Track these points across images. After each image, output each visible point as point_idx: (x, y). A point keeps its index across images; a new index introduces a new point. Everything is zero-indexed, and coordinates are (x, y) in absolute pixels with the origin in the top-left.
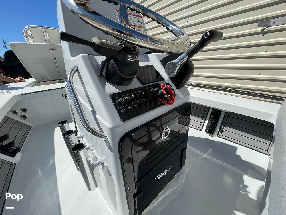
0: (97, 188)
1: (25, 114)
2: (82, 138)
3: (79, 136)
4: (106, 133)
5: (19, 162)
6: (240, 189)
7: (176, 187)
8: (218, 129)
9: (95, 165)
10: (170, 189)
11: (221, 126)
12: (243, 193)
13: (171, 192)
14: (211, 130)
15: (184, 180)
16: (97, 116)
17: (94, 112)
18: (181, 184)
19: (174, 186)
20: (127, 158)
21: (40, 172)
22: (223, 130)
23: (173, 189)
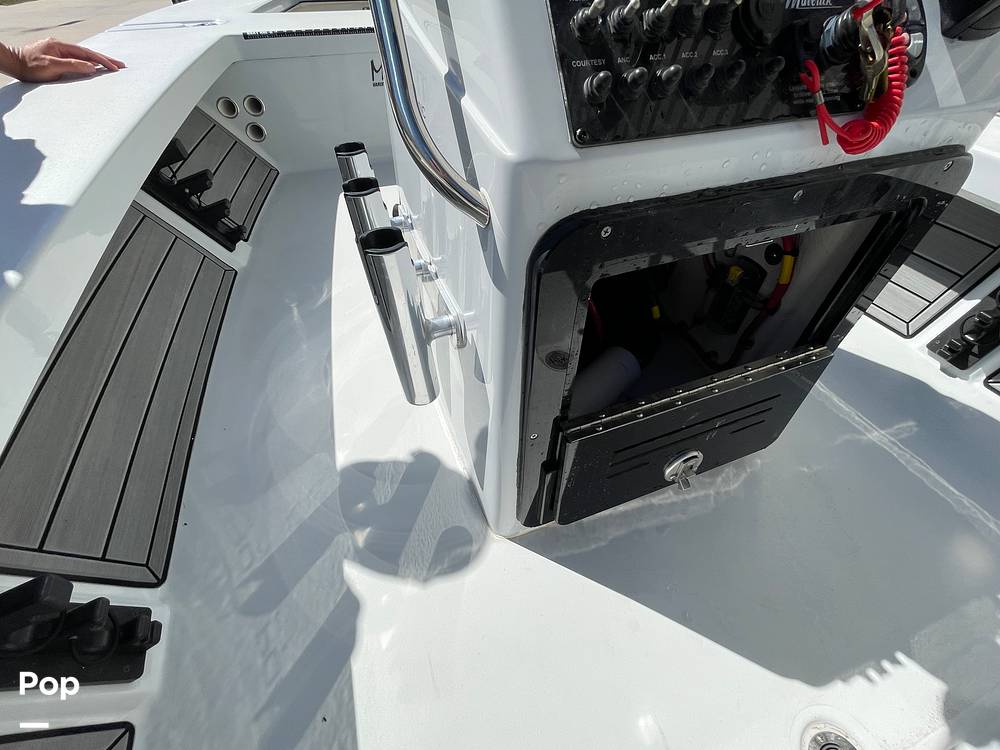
0: (435, 401)
1: (260, 121)
2: (412, 227)
3: (403, 218)
4: (490, 193)
5: (245, 269)
9: (436, 328)
13: (669, 501)
14: (969, 345)
16: (466, 103)
17: (455, 83)
18: (718, 493)
20: (550, 351)
21: (295, 312)
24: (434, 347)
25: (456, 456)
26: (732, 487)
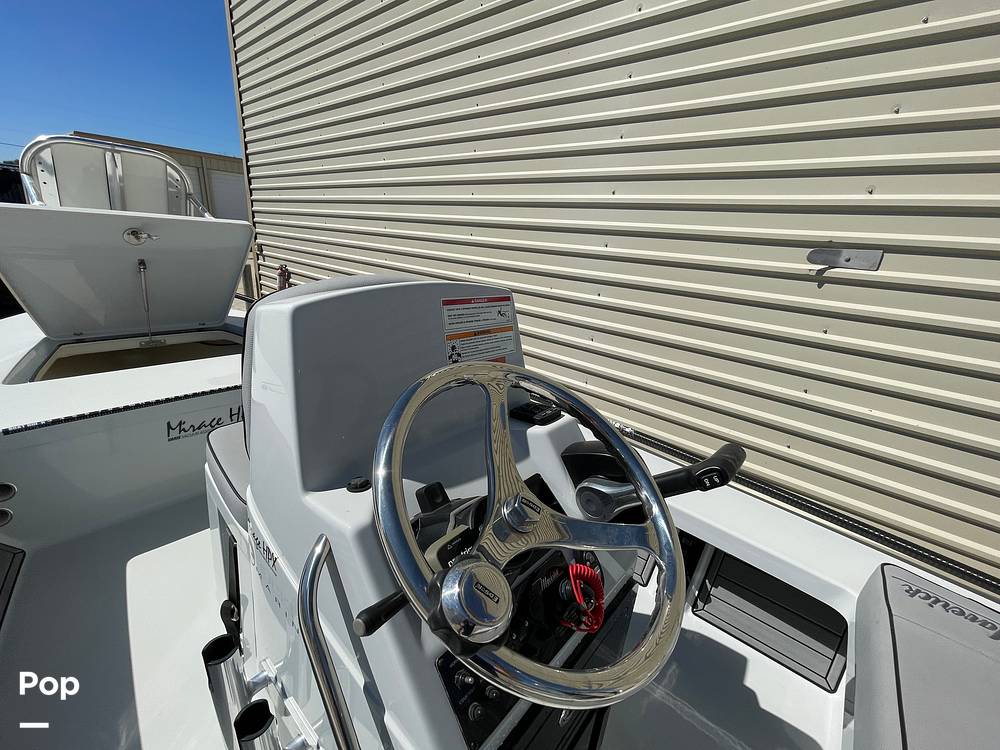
11: (704, 582)
17: (374, 697)
22: (709, 594)
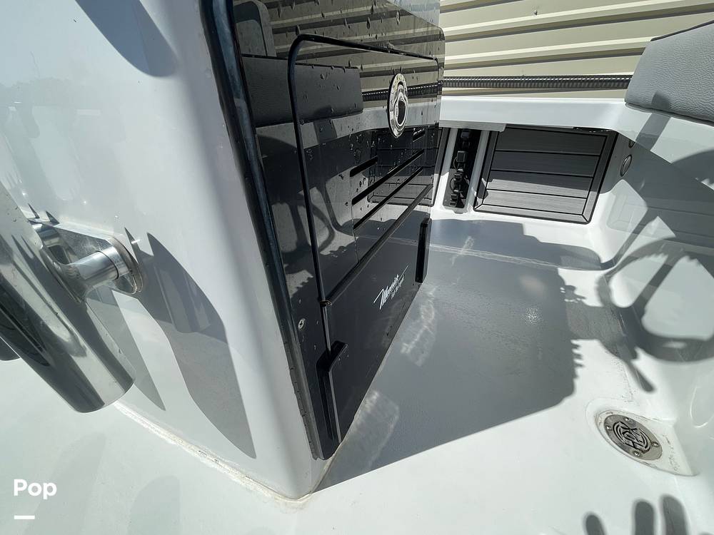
6: (563, 296)
7: (418, 336)
8: (473, 192)
10: (405, 344)
11: (480, 181)
12: (571, 301)
14: (458, 194)
15: (433, 313)
18: (429, 325)
19: (414, 335)
22: (486, 189)
23: (413, 342)
24: (94, 310)
25: (196, 455)
26: (433, 317)
